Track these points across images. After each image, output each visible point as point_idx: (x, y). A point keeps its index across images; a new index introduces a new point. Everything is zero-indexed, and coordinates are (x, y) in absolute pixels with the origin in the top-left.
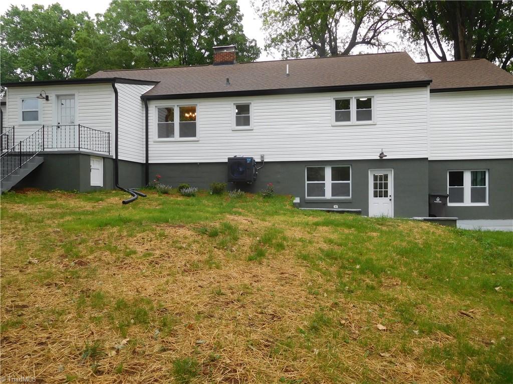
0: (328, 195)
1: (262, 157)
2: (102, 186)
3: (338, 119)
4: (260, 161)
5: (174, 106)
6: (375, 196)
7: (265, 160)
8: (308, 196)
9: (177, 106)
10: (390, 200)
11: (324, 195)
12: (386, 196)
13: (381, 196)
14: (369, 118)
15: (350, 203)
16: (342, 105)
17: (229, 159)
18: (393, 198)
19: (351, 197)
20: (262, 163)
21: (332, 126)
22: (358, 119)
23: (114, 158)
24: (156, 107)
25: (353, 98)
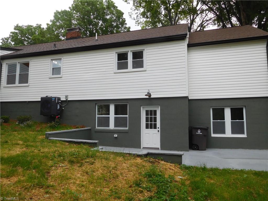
0: (112, 126)
1: (67, 97)
3: (119, 68)
4: (65, 100)
5: (17, 63)
6: (147, 127)
7: (69, 99)
8: (97, 127)
9: (19, 63)
10: (158, 131)
11: (108, 126)
12: (155, 127)
13: (151, 128)
14: (142, 66)
15: (127, 133)
16: (122, 57)
17: (42, 98)
18: (159, 129)
19: (128, 128)
20: (67, 102)
21: (114, 73)
22: (134, 67)
24: (7, 64)
25: (130, 51)
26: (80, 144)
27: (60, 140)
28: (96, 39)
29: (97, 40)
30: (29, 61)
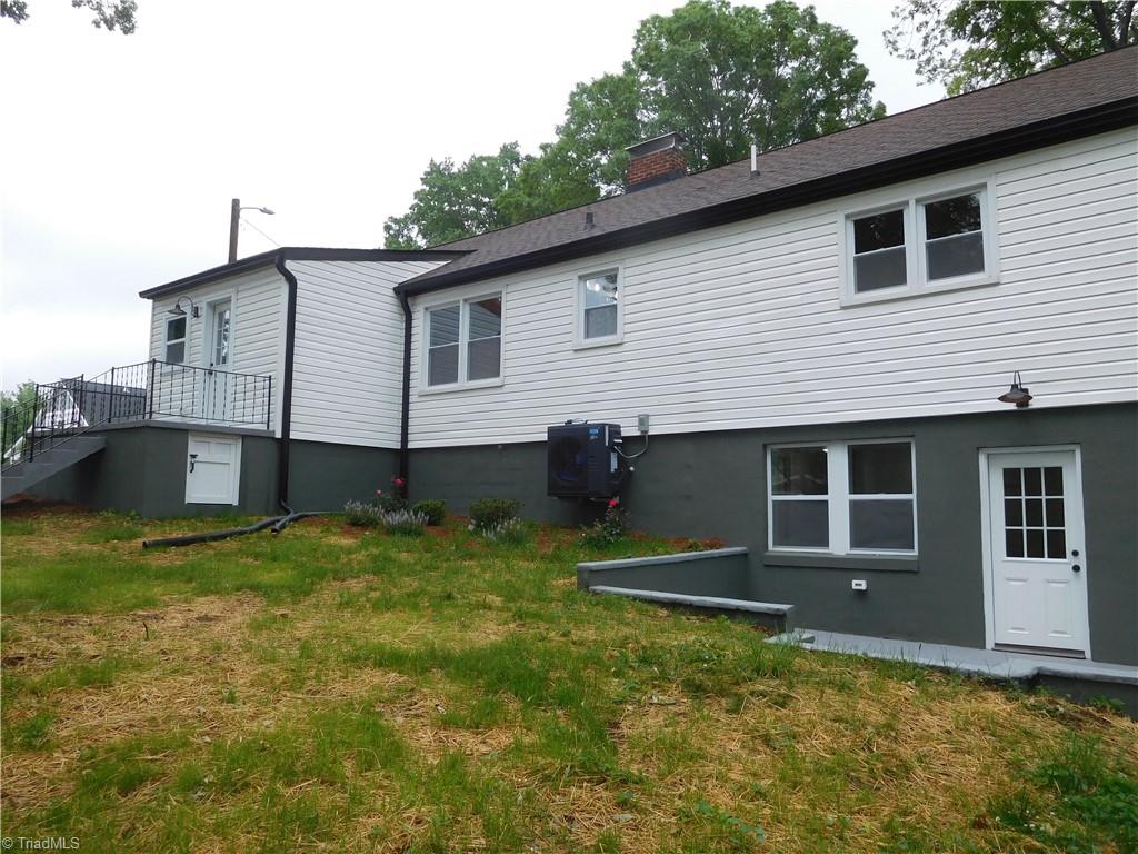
0: (840, 542)
1: (643, 421)
2: (236, 503)
3: (863, 284)
4: (638, 434)
5: (458, 302)
6: (1014, 549)
7: (652, 432)
8: (775, 544)
9: (465, 301)
10: (1076, 568)
11: (825, 542)
12: (1058, 550)
13: (1036, 552)
14: (976, 264)
15: (915, 573)
16: (878, 235)
17: (551, 431)
18: (1082, 561)
19: (915, 552)
20: (645, 441)
21: (844, 308)
22: (934, 273)
23: (279, 435)
24: (426, 309)
25: (912, 204)
26: (714, 616)
27: (635, 598)
28: (754, 168)
29: (757, 173)
30: (501, 293)
